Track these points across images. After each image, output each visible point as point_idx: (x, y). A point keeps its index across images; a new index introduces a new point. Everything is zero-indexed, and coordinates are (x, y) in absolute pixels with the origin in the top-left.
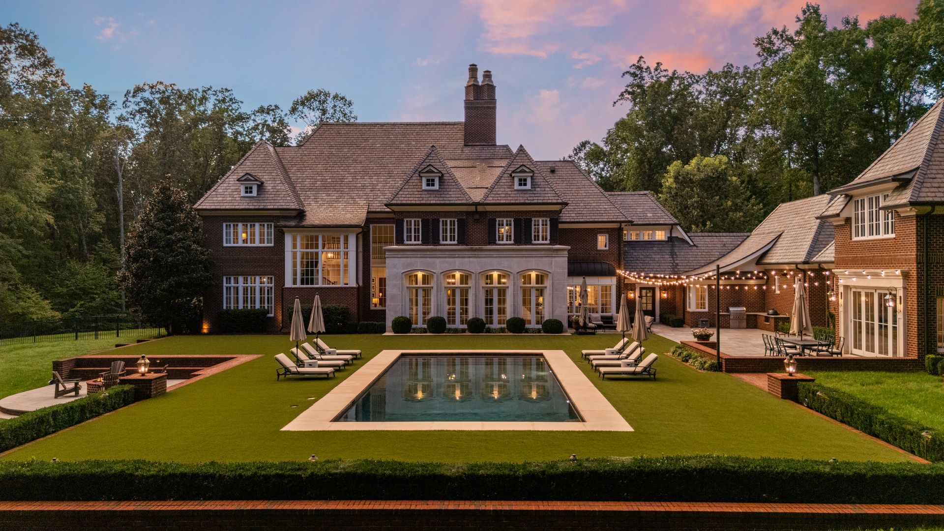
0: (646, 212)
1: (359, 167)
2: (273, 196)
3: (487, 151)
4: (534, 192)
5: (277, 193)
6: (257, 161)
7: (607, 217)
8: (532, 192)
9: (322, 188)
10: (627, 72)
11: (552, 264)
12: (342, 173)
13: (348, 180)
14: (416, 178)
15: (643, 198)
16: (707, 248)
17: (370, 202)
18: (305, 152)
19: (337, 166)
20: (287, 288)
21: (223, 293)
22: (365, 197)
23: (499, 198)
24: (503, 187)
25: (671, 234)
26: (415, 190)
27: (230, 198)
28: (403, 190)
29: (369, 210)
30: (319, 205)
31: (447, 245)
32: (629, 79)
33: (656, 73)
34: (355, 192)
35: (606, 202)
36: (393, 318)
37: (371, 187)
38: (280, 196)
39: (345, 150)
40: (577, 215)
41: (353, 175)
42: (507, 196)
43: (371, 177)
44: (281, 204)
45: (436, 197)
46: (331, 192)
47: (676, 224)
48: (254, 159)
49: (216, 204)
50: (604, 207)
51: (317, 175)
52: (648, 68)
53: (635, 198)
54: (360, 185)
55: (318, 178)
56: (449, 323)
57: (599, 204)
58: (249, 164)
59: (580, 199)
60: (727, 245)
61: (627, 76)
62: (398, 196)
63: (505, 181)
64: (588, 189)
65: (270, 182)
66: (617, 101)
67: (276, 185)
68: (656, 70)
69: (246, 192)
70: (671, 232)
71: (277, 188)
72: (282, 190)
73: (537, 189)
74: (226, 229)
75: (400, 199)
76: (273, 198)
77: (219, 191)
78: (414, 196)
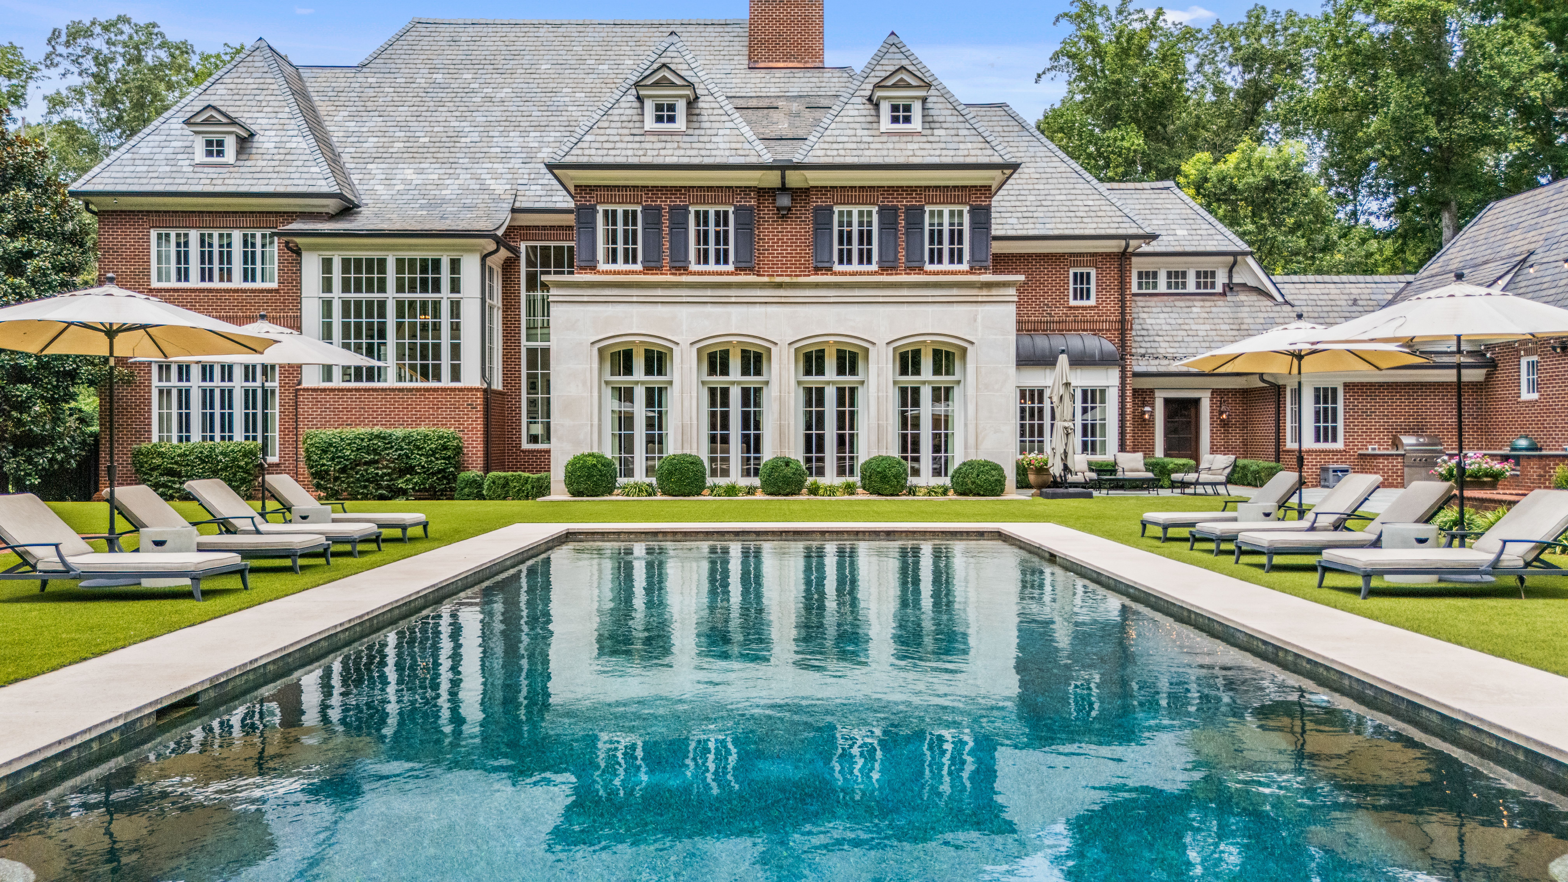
0: (1172, 227)
1: (497, 112)
2: (277, 163)
3: (803, 80)
4: (931, 139)
5: (288, 157)
6: (243, 86)
7: (1095, 225)
8: (924, 139)
9: (405, 155)
10: (1066, 15)
11: (975, 321)
12: (457, 124)
13: (468, 140)
14: (629, 105)
15: (1162, 196)
16: (1316, 309)
17: (520, 187)
18: (370, 80)
19: (445, 109)
20: (306, 390)
21: (149, 404)
22: (510, 176)
23: (842, 152)
24: (851, 125)
25: (1230, 277)
26: (626, 131)
27: (168, 168)
28: (595, 130)
29: (517, 205)
30: (394, 192)
31: (709, 273)
32: (1067, 29)
33: (1120, 18)
34: (484, 166)
35: (1089, 192)
36: (570, 458)
37: (524, 155)
38: (295, 163)
39: (465, 76)
40: (1022, 221)
41: (482, 129)
42: (862, 146)
43: (524, 134)
44: (296, 182)
45: (679, 148)
46: (427, 165)
47: (1244, 254)
48: (236, 81)
49: (128, 181)
50: (1086, 203)
51: (398, 129)
52: (1105, 7)
53: (1144, 196)
54: (499, 150)
55: (397, 134)
56: (714, 473)
57: (1073, 197)
58: (224, 92)
59: (1026, 187)
60: (1360, 303)
61: (1064, 22)
62: (580, 145)
63: (856, 113)
64: (1045, 165)
65: (273, 133)
66: (1044, 73)
67: (285, 139)
68: (1120, 12)
69: (209, 153)
70: (1230, 271)
71: (288, 145)
72: (298, 151)
73: (936, 132)
74: (159, 245)
75: (587, 152)
76: (277, 169)
77: (141, 151)
78: (624, 145)
